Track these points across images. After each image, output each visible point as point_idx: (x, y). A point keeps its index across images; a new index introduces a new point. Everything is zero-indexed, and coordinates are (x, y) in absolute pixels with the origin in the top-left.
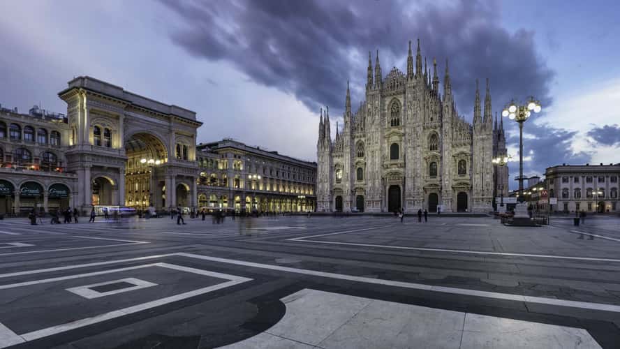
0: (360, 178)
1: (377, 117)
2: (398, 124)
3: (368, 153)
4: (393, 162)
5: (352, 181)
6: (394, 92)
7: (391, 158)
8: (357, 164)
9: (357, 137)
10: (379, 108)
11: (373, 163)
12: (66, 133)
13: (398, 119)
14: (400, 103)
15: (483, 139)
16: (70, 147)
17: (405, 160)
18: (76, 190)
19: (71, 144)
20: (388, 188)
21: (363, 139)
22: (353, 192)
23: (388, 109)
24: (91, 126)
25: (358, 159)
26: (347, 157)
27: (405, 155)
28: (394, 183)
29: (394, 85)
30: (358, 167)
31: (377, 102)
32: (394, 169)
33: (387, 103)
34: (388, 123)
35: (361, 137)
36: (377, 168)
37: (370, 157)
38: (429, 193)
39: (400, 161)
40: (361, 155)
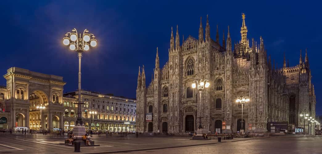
0: (165, 110)
1: (177, 70)
2: (193, 74)
3: (171, 94)
4: (188, 99)
5: (160, 112)
6: (189, 52)
7: (187, 98)
8: (163, 101)
9: (164, 84)
10: (178, 64)
11: (173, 101)
12: (6, 94)
13: (193, 70)
14: (194, 60)
15: (256, 81)
16: (7, 100)
17: (197, 97)
18: (10, 120)
19: (8, 99)
20: (184, 117)
21: (167, 85)
22: (160, 121)
23: (185, 64)
24: (16, 90)
25: (164, 98)
26: (156, 98)
27: (197, 95)
28: (189, 113)
29: (190, 48)
30: (164, 103)
31: (177, 60)
32: (189, 104)
33: (185, 60)
34: (185, 73)
35: (166, 83)
36: (177, 104)
37: (172, 97)
38: (215, 120)
39: (194, 99)
40: (166, 95)
